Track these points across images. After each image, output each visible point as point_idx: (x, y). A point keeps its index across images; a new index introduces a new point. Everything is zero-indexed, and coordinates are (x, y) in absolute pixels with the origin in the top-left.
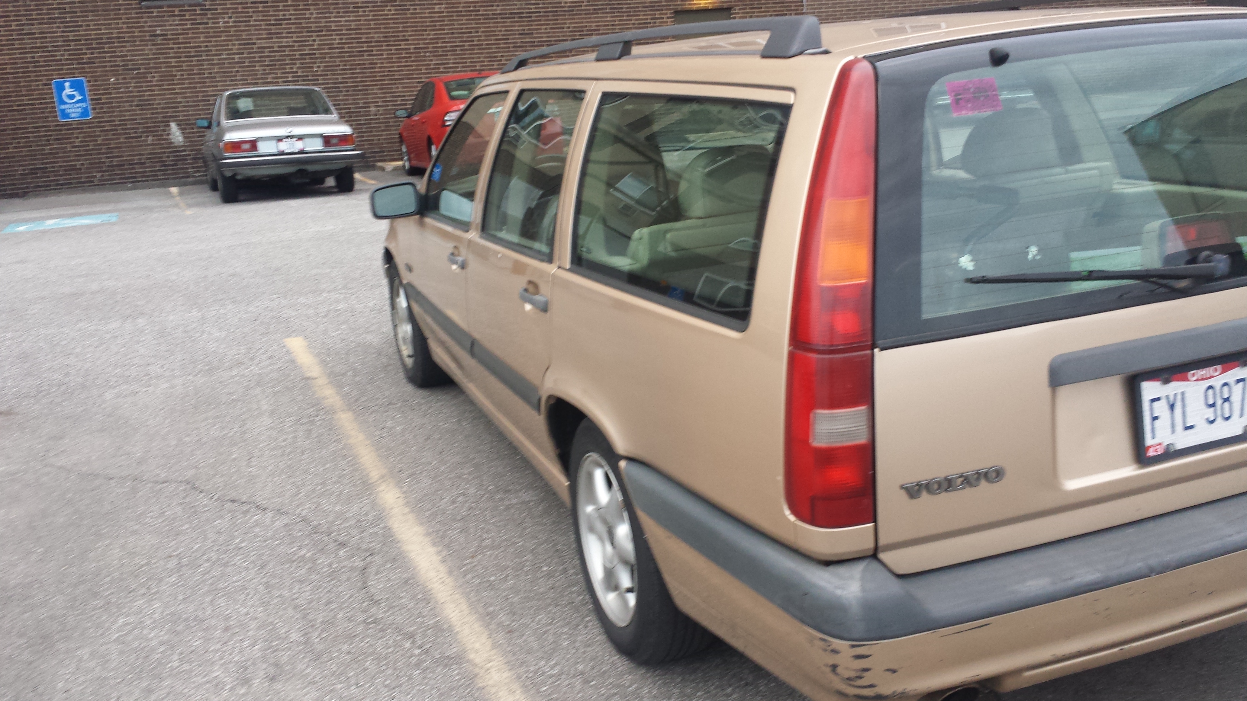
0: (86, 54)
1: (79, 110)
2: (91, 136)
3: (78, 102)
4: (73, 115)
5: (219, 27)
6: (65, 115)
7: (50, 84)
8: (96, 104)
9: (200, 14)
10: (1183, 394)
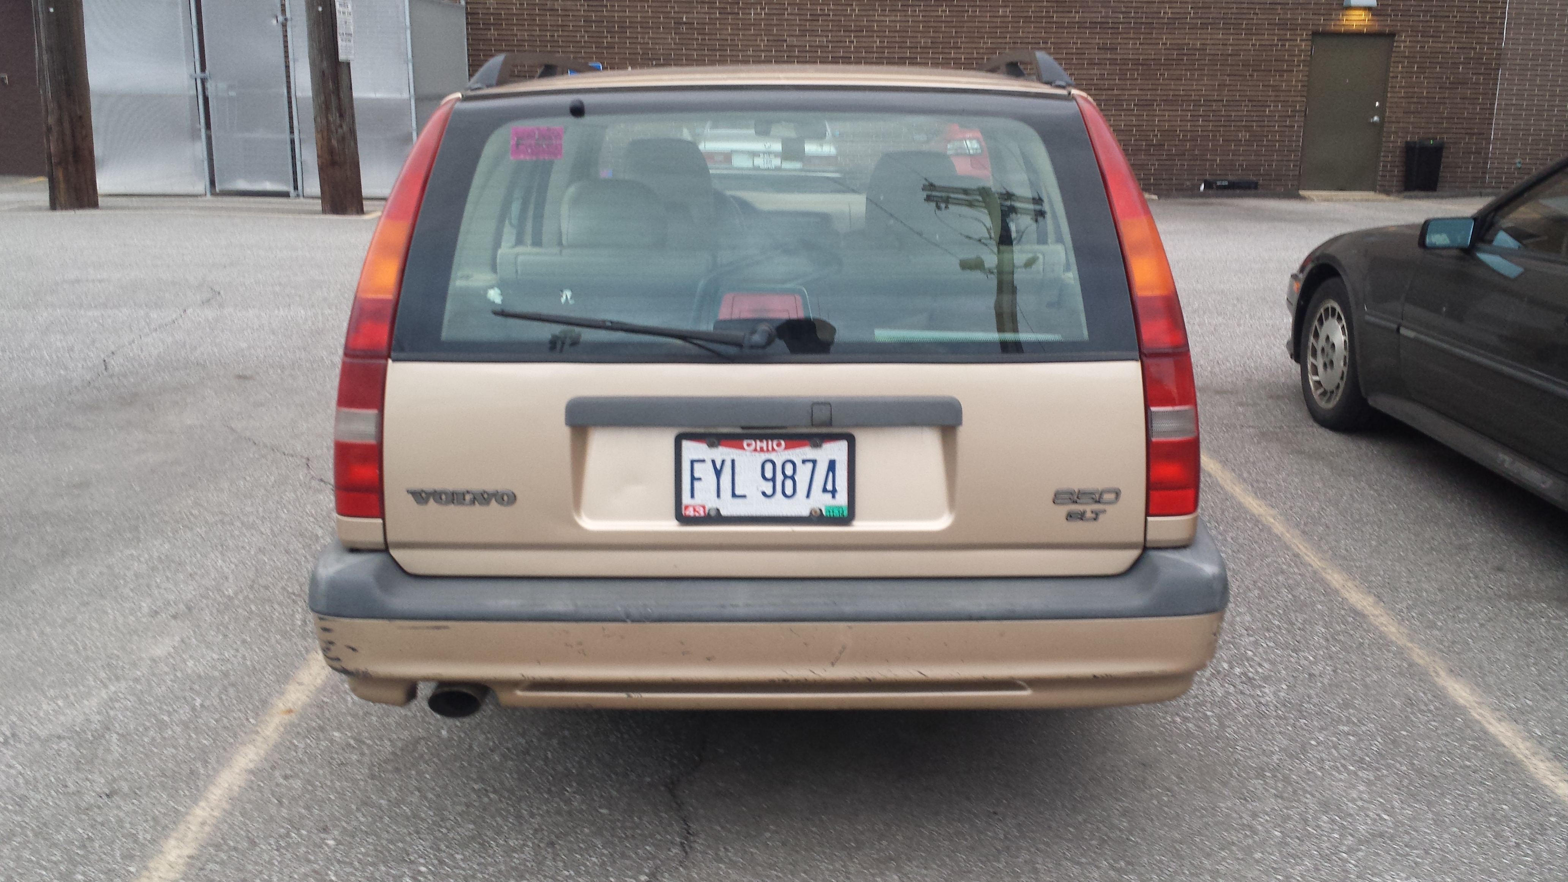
10: (733, 461)
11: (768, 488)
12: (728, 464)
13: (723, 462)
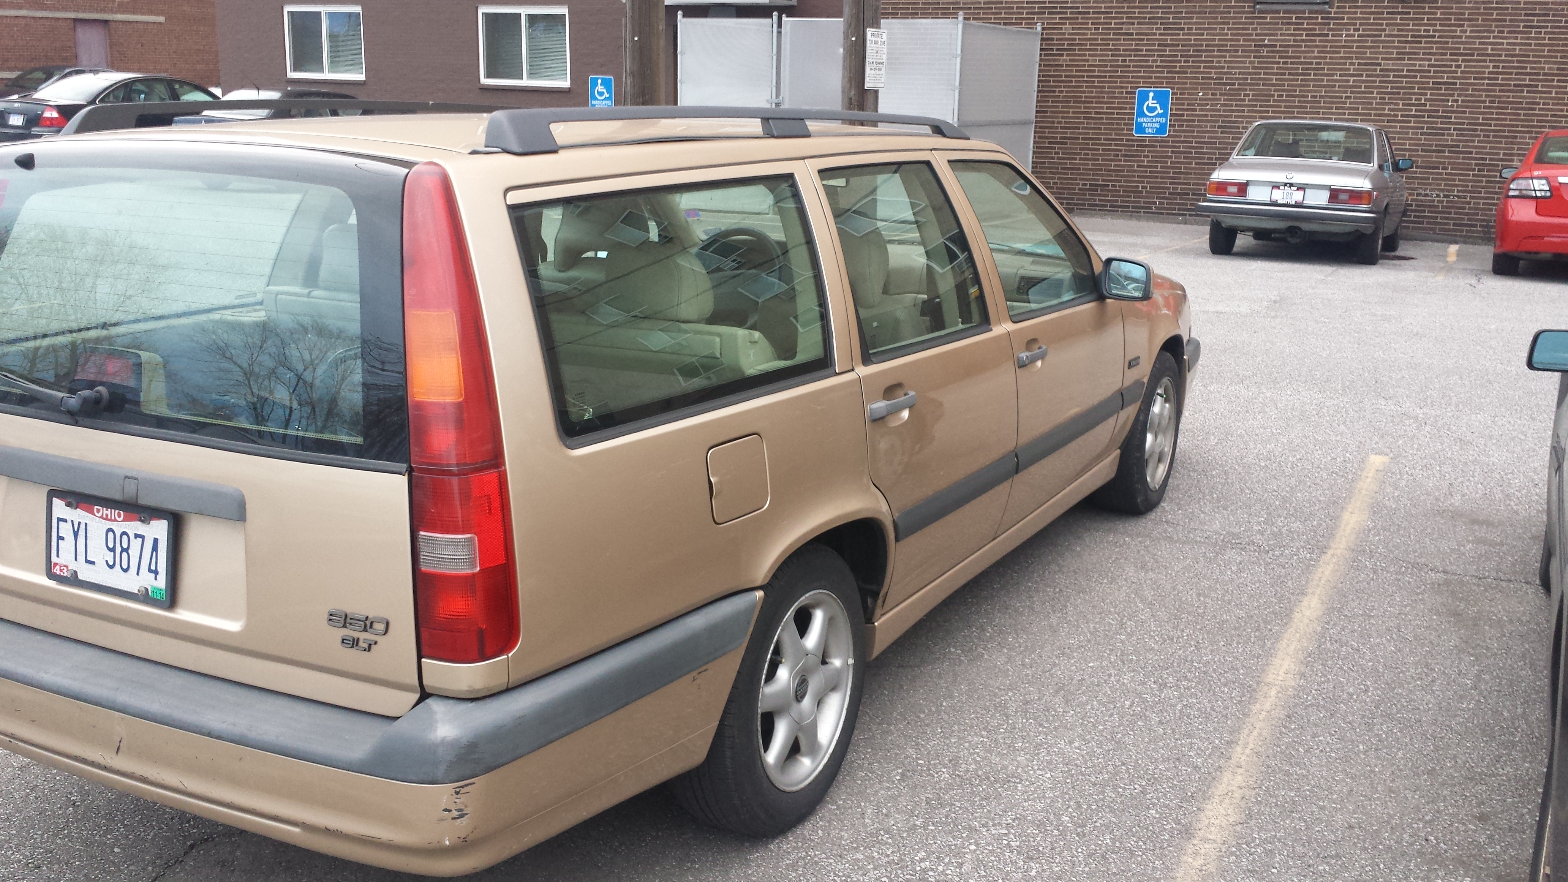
0: (1180, 61)
1: (1157, 126)
2: (1161, 157)
3: (1158, 115)
4: (1150, 130)
5: (1341, 41)
6: (1141, 129)
7: (1135, 93)
8: (1175, 120)
9: (1320, 24)
10: (86, 524)
11: (109, 556)
12: (83, 526)
13: (79, 523)
